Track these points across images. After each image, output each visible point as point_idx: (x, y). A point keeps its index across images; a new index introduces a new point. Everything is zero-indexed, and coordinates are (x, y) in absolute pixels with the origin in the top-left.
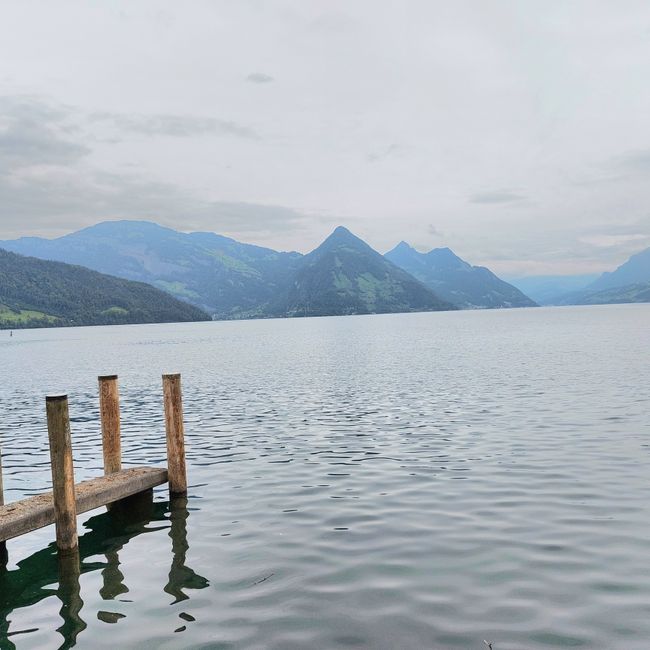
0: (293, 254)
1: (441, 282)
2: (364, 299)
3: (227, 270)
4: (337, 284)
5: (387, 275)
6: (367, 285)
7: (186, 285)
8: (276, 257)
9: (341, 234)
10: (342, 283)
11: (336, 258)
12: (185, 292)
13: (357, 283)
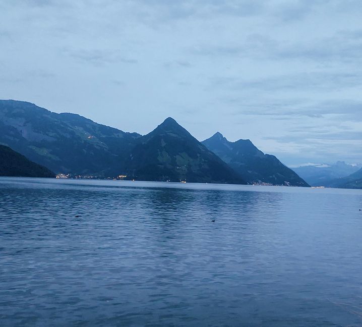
0: (135, 134)
1: (241, 164)
2: (178, 171)
3: (83, 142)
4: (160, 159)
5: (198, 155)
6: (183, 161)
7: (51, 150)
8: (121, 136)
9: (170, 124)
10: (164, 158)
11: (162, 140)
12: (49, 155)
13: (176, 158)
